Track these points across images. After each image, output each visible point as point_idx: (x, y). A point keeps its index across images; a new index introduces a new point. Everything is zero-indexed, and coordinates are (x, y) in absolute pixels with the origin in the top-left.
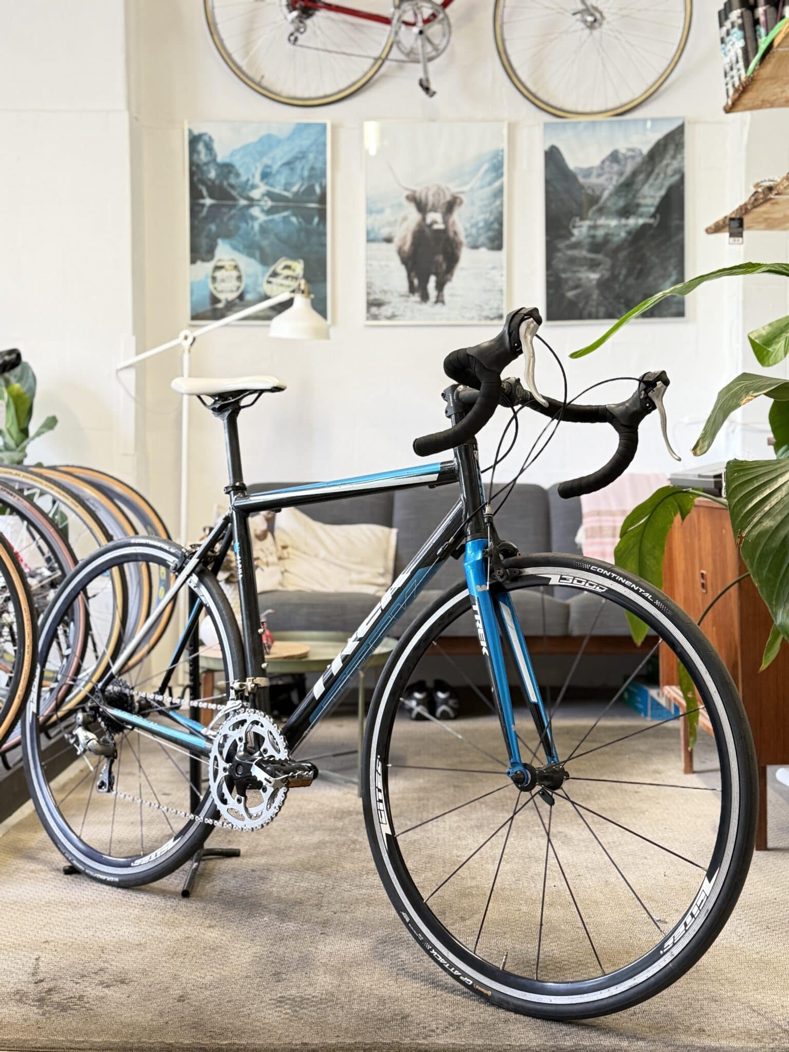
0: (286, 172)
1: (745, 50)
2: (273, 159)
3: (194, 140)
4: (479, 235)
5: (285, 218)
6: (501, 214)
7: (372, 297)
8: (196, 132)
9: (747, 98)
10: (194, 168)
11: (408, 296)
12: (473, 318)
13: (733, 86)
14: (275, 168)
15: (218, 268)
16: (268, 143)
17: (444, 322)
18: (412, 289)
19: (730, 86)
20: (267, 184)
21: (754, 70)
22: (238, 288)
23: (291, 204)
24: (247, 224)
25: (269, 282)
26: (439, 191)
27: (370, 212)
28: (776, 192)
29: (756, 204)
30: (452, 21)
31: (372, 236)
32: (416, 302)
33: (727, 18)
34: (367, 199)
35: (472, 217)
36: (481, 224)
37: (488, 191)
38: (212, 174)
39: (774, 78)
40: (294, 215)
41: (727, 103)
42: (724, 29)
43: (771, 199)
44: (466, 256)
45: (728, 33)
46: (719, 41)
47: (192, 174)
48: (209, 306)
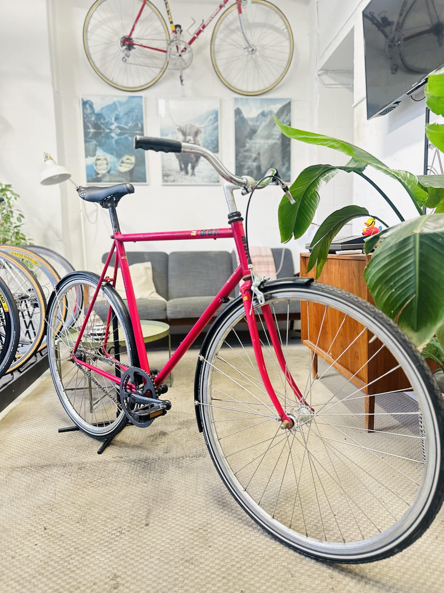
0: (126, 117)
2: (120, 112)
3: (85, 103)
4: (208, 146)
5: (126, 137)
6: (217, 138)
7: (164, 172)
8: (85, 100)
10: (85, 116)
11: (180, 172)
12: (206, 182)
14: (121, 116)
15: (97, 159)
17: (195, 184)
18: (181, 169)
20: (117, 123)
22: (107, 168)
23: (128, 131)
24: (110, 140)
25: (121, 166)
26: (192, 126)
27: (162, 135)
30: (194, 52)
32: (183, 175)
34: (161, 130)
35: (205, 138)
36: (209, 141)
37: (212, 127)
38: (93, 118)
47: (84, 118)
48: (95, 177)
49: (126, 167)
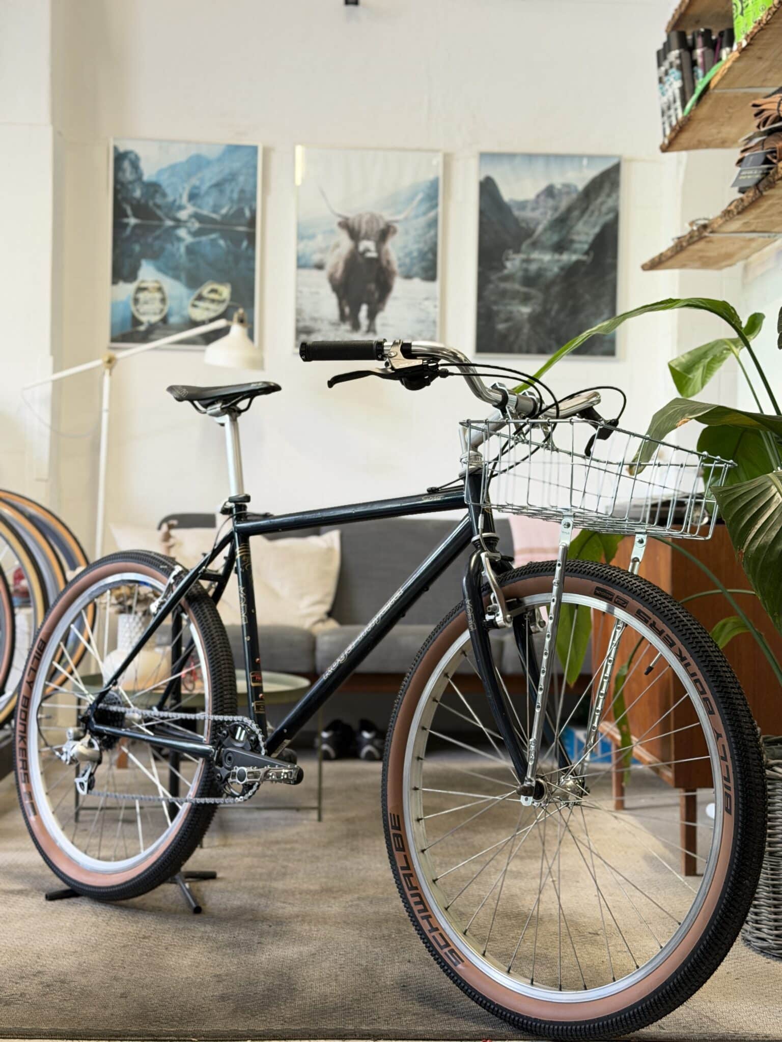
0: (214, 193)
1: (683, 90)
2: (202, 180)
3: (120, 158)
4: (412, 265)
5: (213, 240)
6: (435, 245)
7: (301, 324)
8: (122, 149)
9: (684, 137)
10: (119, 187)
11: (339, 325)
13: (671, 125)
14: (204, 188)
15: (140, 289)
16: (198, 163)
18: (343, 318)
19: (667, 125)
20: (194, 205)
21: (691, 111)
22: (162, 311)
23: (218, 227)
24: (173, 245)
25: (194, 306)
26: (373, 218)
27: (301, 237)
28: (710, 230)
29: (691, 241)
31: (303, 262)
32: (347, 331)
33: (665, 58)
34: (299, 225)
35: (405, 247)
36: (415, 254)
37: (422, 221)
38: (138, 193)
39: (711, 119)
40: (223, 237)
41: (664, 143)
42: (663, 69)
43: (705, 237)
44: (399, 286)
45: (666, 73)
46: (657, 81)
47: (116, 192)
48: (128, 329)
49: (207, 309)
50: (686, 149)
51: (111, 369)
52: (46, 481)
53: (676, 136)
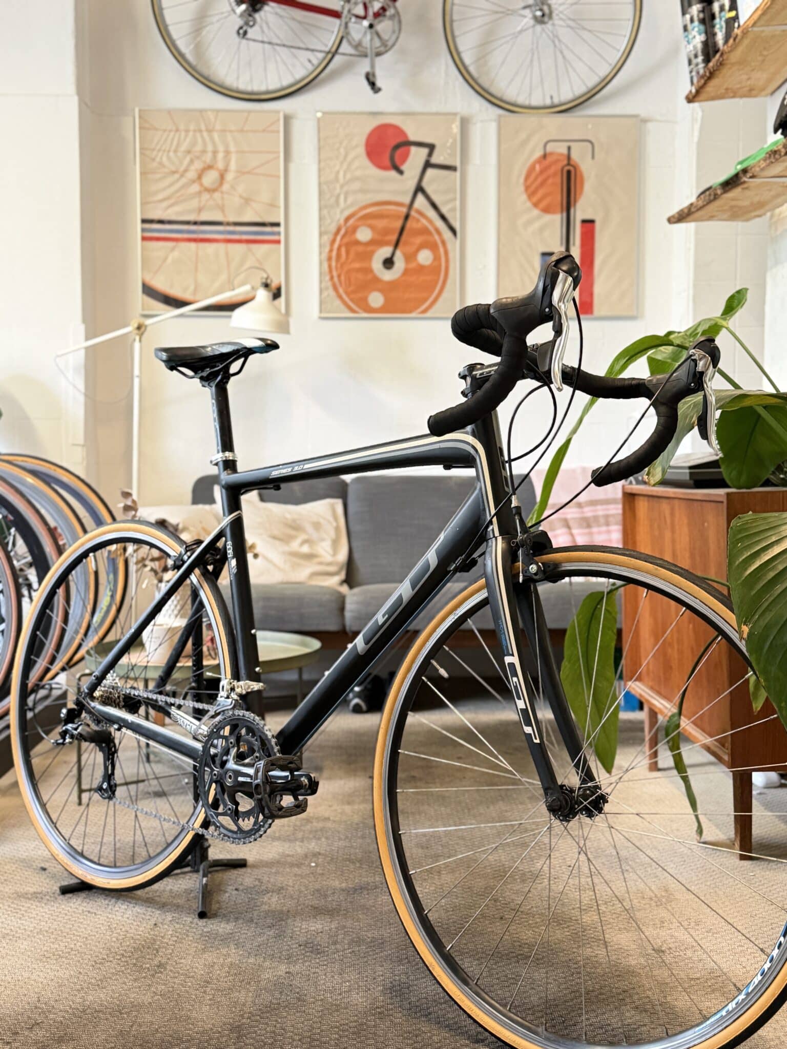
9: (712, 86)
13: (698, 73)
19: (694, 74)
28: (751, 175)
29: (727, 188)
39: (742, 62)
41: (691, 92)
42: (688, 17)
43: (745, 182)
46: (681, 30)
50: (713, 99)
51: (141, 335)
52: (83, 446)
53: (705, 84)
